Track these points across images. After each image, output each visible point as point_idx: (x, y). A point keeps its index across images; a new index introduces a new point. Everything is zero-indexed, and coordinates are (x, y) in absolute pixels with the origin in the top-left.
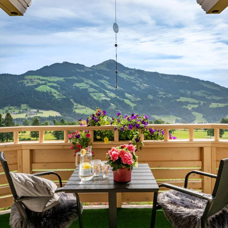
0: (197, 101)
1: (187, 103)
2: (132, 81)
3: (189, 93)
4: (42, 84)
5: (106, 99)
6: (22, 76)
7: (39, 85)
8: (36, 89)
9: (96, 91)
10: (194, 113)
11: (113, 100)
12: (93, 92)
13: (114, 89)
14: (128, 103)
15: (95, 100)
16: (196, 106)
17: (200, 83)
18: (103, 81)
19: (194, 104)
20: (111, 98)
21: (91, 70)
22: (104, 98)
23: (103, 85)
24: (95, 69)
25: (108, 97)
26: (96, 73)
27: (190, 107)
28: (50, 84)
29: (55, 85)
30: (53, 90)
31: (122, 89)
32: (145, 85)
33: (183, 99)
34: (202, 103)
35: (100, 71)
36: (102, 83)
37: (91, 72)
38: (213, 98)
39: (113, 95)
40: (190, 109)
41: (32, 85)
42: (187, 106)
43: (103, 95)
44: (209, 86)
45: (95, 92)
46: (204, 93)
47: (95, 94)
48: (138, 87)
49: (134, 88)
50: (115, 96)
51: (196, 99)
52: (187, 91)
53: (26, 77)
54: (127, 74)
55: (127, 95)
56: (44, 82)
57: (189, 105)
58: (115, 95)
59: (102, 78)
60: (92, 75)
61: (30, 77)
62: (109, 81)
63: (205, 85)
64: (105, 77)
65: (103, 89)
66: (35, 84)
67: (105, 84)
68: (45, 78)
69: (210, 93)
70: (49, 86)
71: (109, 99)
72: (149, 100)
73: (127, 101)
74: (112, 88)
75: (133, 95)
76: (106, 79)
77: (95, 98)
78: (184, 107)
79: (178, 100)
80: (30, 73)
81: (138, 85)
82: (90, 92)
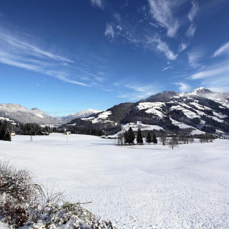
2: (219, 102)
4: (150, 108)
5: (197, 116)
6: (137, 104)
7: (148, 109)
8: (146, 111)
11: (203, 117)
13: (204, 109)
14: (216, 120)
15: (188, 118)
20: (201, 115)
21: (184, 96)
22: (195, 116)
23: (194, 107)
24: (187, 95)
25: (199, 115)
26: (189, 98)
28: (156, 108)
29: (158, 108)
30: (157, 112)
31: (210, 108)
35: (191, 96)
36: (193, 105)
39: (202, 113)
41: (144, 108)
43: (193, 113)
45: (188, 112)
49: (220, 107)
50: (205, 114)
53: (139, 104)
55: (214, 113)
56: (151, 106)
59: (193, 101)
60: (185, 100)
61: (142, 104)
62: (199, 103)
64: (196, 100)
65: (194, 110)
67: (195, 105)
68: (152, 103)
70: (155, 109)
71: (199, 117)
73: (215, 118)
74: (201, 109)
75: (220, 113)
76: (196, 102)
77: (188, 116)
80: (142, 101)
81: (224, 105)
82: (184, 112)
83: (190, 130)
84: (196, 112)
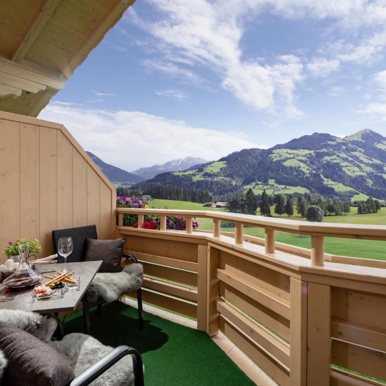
4: (290, 158)
5: (362, 174)
6: (270, 151)
7: (286, 159)
8: (284, 164)
9: (350, 165)
11: (370, 175)
12: (346, 166)
13: (371, 162)
15: (348, 175)
18: (357, 154)
20: (367, 172)
21: (342, 141)
22: (359, 174)
23: (357, 158)
24: (348, 140)
25: (364, 172)
26: (350, 145)
28: (299, 158)
29: (304, 158)
30: (302, 165)
31: (380, 162)
35: (353, 142)
36: (356, 156)
37: (343, 144)
39: (369, 169)
41: (280, 159)
43: (356, 169)
45: (348, 166)
47: (349, 168)
50: (372, 171)
53: (274, 151)
56: (292, 156)
58: (371, 169)
59: (356, 150)
60: (344, 147)
61: (278, 151)
62: (364, 153)
64: (360, 149)
65: (358, 163)
66: (283, 158)
67: (359, 156)
68: (294, 151)
70: (298, 160)
71: (365, 174)
74: (368, 162)
76: (360, 152)
77: (348, 173)
80: (278, 147)
82: (342, 166)
83: (352, 194)
84: (360, 166)
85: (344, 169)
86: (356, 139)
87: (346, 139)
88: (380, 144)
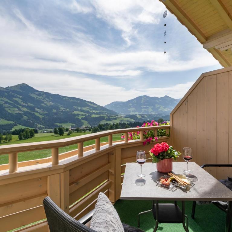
0: (84, 114)
1: (79, 115)
2: (41, 100)
3: (80, 108)
5: (20, 112)
9: (10, 106)
10: (83, 121)
11: (26, 113)
12: (8, 107)
13: (26, 105)
14: (38, 115)
15: (9, 113)
16: (84, 117)
17: (86, 103)
18: (17, 99)
19: (83, 115)
20: (23, 111)
21: (6, 90)
22: (18, 112)
24: (10, 89)
25: (21, 111)
26: (11, 93)
27: (80, 117)
31: (33, 105)
32: (51, 103)
33: (76, 112)
34: (87, 114)
35: (14, 91)
36: (16, 101)
37: (6, 92)
38: (93, 112)
39: (25, 109)
40: (80, 118)
42: (78, 116)
43: (16, 109)
44: (91, 105)
46: (89, 109)
47: (11, 109)
48: (46, 104)
49: (42, 104)
50: (27, 110)
51: (84, 112)
52: (78, 107)
54: (37, 95)
55: (37, 109)
57: (80, 116)
59: (16, 97)
60: (6, 94)
62: (22, 99)
63: (89, 104)
64: (19, 96)
65: (17, 105)
67: (18, 101)
69: (92, 109)
71: (22, 113)
72: (53, 112)
73: (36, 114)
74: (24, 105)
75: (42, 109)
76: (19, 98)
77: (9, 111)
78: (77, 117)
79: (73, 113)
81: (45, 102)
82: (5, 107)
83: (12, 126)
84: (19, 107)
85: (5, 109)
86: (16, 89)
87: (7, 88)
88: (33, 94)
